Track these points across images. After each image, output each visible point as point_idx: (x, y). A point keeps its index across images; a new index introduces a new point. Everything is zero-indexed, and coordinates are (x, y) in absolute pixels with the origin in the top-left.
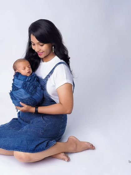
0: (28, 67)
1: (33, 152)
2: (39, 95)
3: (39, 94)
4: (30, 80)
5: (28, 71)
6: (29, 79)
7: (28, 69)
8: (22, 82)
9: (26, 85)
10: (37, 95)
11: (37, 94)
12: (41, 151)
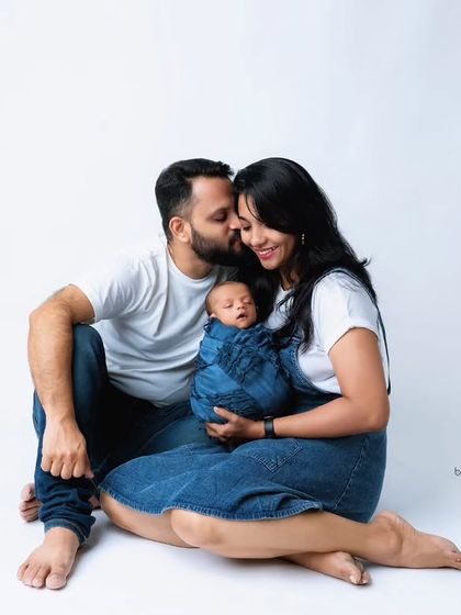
0: (242, 300)
1: (228, 517)
2: (269, 389)
3: (269, 383)
4: (247, 339)
5: (239, 312)
6: (243, 338)
7: (240, 305)
8: (220, 345)
9: (230, 355)
10: (264, 388)
11: (264, 383)
12: (257, 517)
